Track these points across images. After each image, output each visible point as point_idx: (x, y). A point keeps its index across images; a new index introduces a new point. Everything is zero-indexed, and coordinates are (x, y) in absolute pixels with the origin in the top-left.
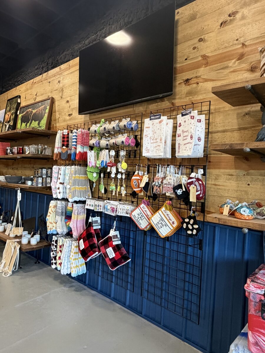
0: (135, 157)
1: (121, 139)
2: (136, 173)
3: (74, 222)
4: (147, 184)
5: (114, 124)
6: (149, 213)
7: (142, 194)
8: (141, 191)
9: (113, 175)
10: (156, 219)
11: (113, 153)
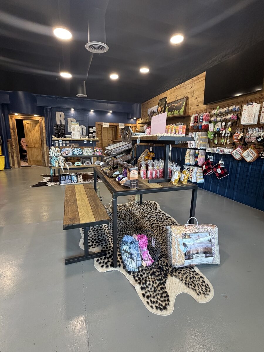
0: (236, 125)
1: (229, 116)
2: (236, 133)
3: (199, 159)
4: (242, 137)
5: (225, 109)
6: (241, 152)
7: (239, 142)
8: (238, 141)
9: (223, 135)
10: (245, 154)
11: (224, 124)
